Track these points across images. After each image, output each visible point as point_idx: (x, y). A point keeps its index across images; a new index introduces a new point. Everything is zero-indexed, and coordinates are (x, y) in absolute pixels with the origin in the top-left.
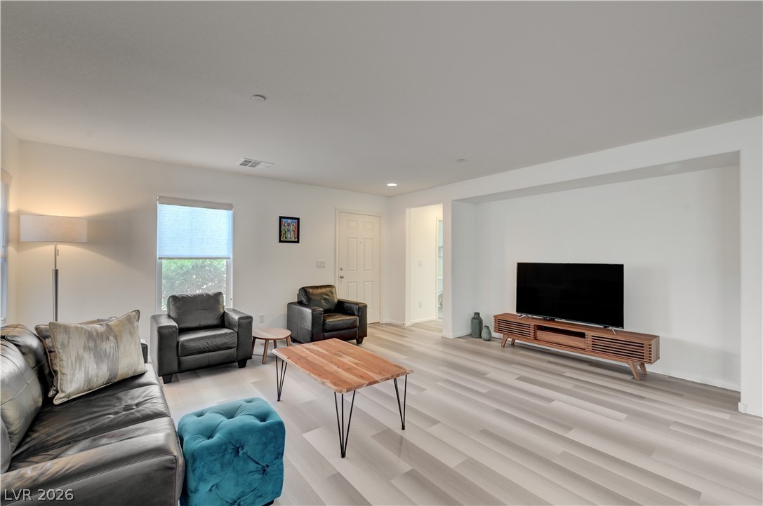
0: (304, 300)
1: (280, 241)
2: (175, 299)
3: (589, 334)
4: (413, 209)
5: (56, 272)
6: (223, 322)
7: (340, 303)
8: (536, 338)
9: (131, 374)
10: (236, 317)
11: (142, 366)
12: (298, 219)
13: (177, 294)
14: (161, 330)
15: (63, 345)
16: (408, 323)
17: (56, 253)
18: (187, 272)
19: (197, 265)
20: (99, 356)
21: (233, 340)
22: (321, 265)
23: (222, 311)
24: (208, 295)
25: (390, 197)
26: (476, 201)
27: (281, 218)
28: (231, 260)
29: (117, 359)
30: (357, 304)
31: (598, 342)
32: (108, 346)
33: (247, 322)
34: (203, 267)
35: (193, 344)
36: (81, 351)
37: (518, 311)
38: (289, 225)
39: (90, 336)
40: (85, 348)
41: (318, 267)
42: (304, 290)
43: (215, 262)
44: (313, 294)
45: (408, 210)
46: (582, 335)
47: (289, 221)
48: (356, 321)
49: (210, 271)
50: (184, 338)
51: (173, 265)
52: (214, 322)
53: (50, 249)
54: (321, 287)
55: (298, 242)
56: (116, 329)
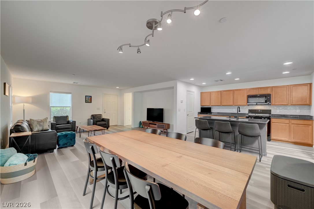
0: (92, 118)
1: (86, 102)
2: (55, 117)
3: (157, 124)
4: (126, 94)
5: (24, 110)
6: (68, 122)
7: (103, 119)
8: (149, 126)
9: (46, 129)
10: (71, 121)
11: (48, 128)
12: (91, 96)
13: (55, 116)
14: (52, 124)
15: (33, 123)
16: (125, 125)
17: (24, 105)
18: (58, 111)
19: (61, 109)
20: (40, 125)
21: (71, 127)
22: (98, 109)
23: (68, 120)
24: (64, 116)
25: (120, 90)
26: (142, 92)
27: (86, 96)
28: (71, 108)
29: (44, 126)
30: (107, 119)
31: (159, 126)
32: (42, 124)
33: (74, 123)
34: (63, 109)
35: (60, 127)
36: (36, 124)
37: (147, 120)
38: (88, 98)
39: (38, 121)
40: (37, 124)
41: (97, 109)
42: (93, 116)
43: (67, 108)
44: (95, 117)
45: (125, 94)
46: (156, 124)
47: (88, 97)
48: (106, 123)
49: (65, 111)
50: (57, 126)
51: (54, 109)
52: (66, 123)
53: (22, 104)
54: (98, 115)
55: (91, 102)
56: (43, 121)
